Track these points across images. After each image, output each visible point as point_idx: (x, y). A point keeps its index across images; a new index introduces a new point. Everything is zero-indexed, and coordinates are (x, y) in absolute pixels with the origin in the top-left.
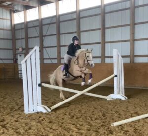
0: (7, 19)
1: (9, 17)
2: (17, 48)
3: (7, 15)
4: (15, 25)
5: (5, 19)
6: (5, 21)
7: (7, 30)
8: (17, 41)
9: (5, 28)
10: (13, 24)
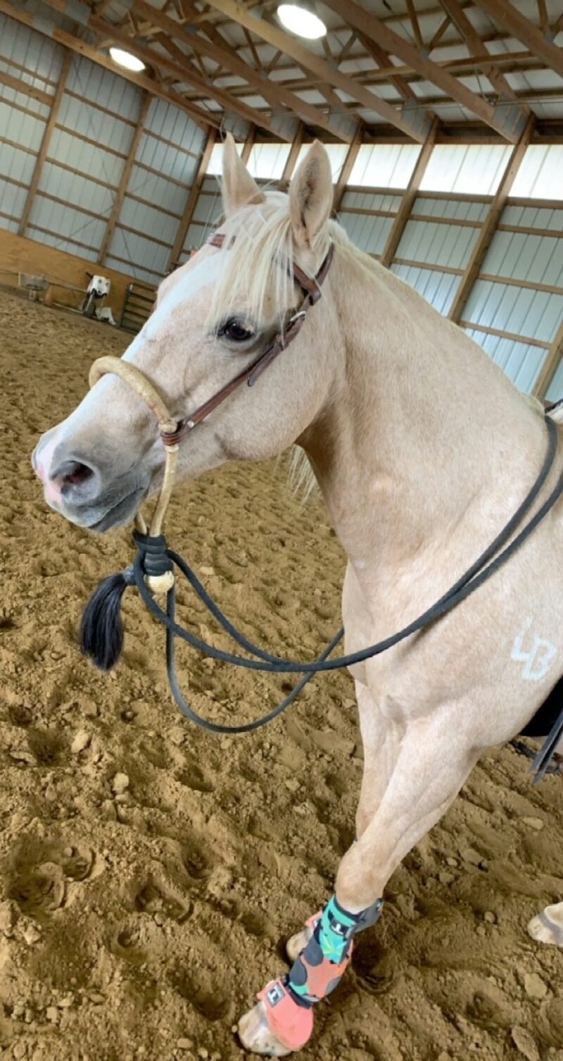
0: (189, 153)
1: (196, 149)
2: (185, 248)
3: (192, 139)
4: (206, 177)
5: (174, 146)
6: (183, 156)
7: (178, 184)
8: (192, 226)
9: (176, 176)
10: (202, 170)
